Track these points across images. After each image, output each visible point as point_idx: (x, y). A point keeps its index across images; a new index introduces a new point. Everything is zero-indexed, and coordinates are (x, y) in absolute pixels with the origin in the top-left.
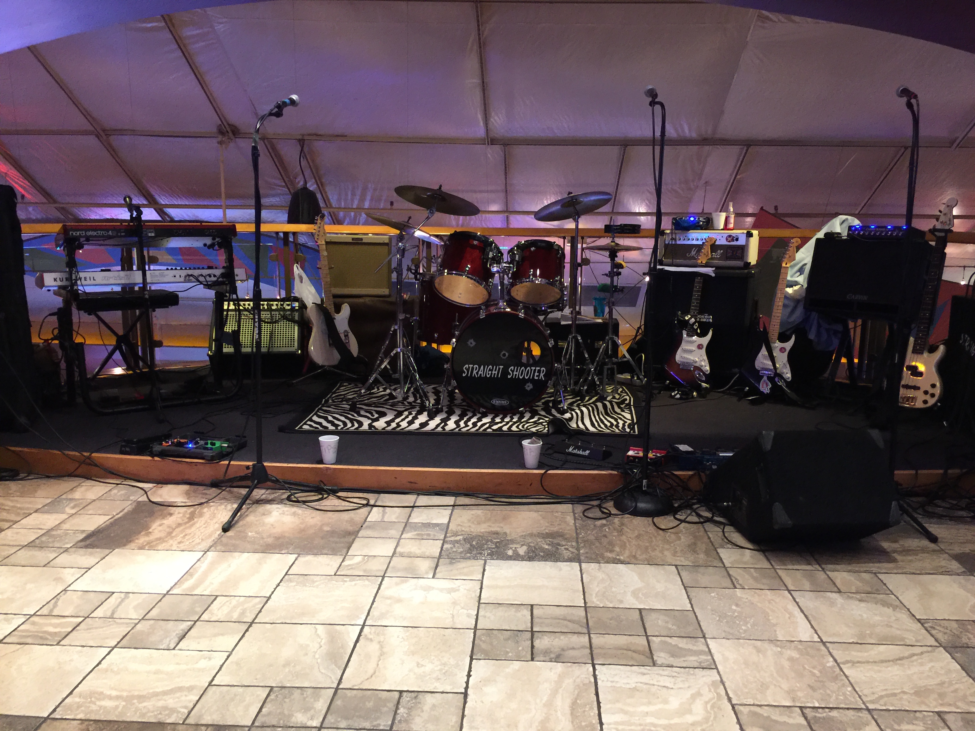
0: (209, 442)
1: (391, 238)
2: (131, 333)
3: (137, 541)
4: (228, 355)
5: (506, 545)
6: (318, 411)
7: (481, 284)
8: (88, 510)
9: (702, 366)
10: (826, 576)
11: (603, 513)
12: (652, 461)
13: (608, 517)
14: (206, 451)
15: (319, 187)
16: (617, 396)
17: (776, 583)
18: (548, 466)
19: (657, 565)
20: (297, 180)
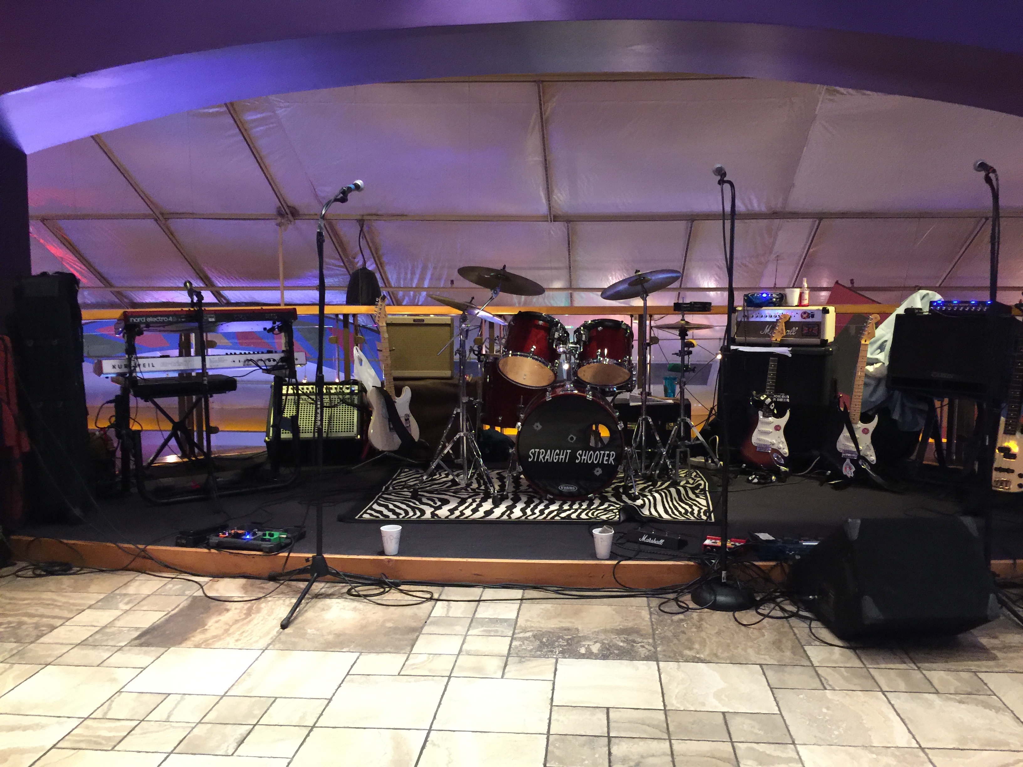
0: (267, 533)
1: (453, 319)
2: (187, 420)
3: (193, 639)
4: (287, 441)
5: (578, 642)
6: (378, 499)
7: (547, 365)
8: (143, 606)
9: (780, 448)
10: (923, 676)
11: (680, 606)
12: (731, 551)
13: (686, 611)
14: (263, 543)
15: (378, 267)
16: (691, 481)
17: (869, 684)
18: (621, 556)
19: (741, 664)
20: (356, 260)
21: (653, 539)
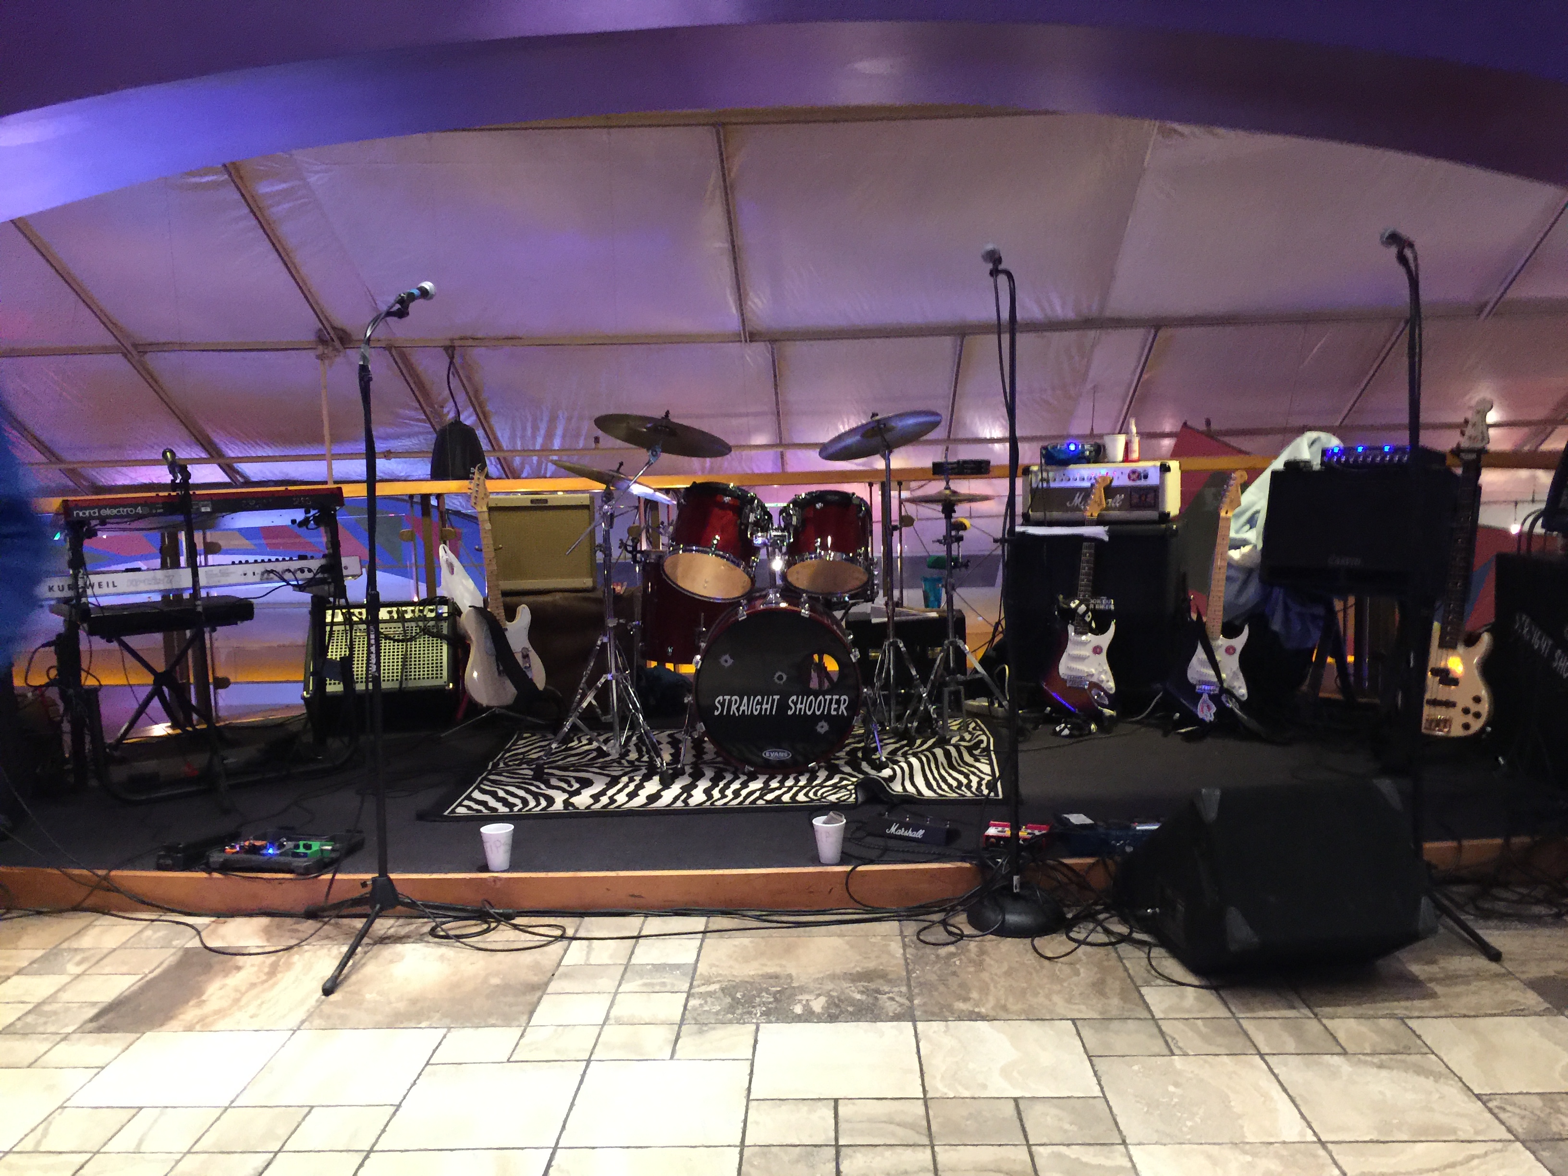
0: (301, 843)
1: (593, 497)
2: (178, 668)
3: (182, 1017)
4: (335, 696)
5: (792, 996)
6: (481, 782)
7: (738, 565)
8: (105, 966)
9: (1102, 681)
10: (1322, 1028)
11: (950, 933)
12: (1026, 844)
13: (959, 940)
14: (296, 859)
15: (480, 419)
16: (967, 736)
17: (1240, 1043)
18: (857, 858)
19: (1042, 1020)
20: (445, 410)
21: (907, 829)
